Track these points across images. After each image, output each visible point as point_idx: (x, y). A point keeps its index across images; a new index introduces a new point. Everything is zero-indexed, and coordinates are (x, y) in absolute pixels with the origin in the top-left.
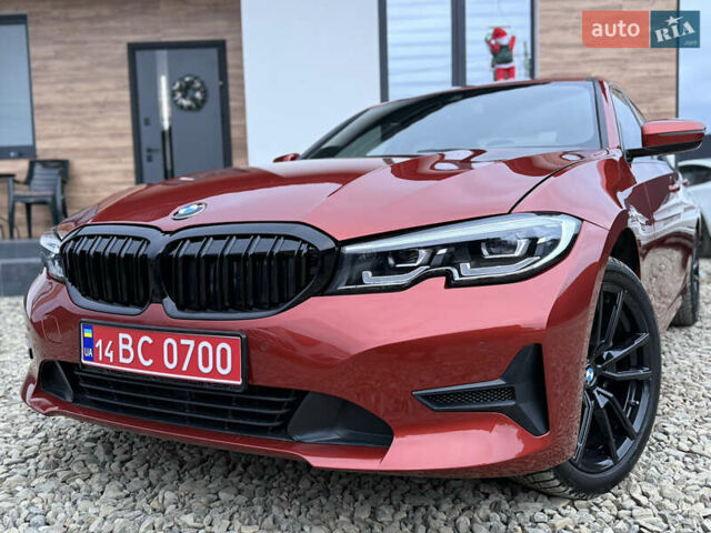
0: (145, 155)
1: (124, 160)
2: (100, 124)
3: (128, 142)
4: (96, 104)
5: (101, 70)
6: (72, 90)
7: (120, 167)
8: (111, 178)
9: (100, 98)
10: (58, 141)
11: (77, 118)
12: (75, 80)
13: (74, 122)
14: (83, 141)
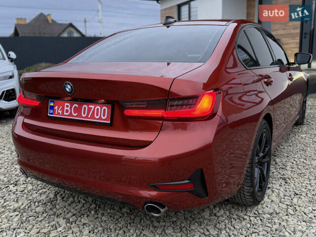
0: (304, 36)
1: (296, 38)
3: (298, 30)
7: (295, 41)
14: (285, 31)
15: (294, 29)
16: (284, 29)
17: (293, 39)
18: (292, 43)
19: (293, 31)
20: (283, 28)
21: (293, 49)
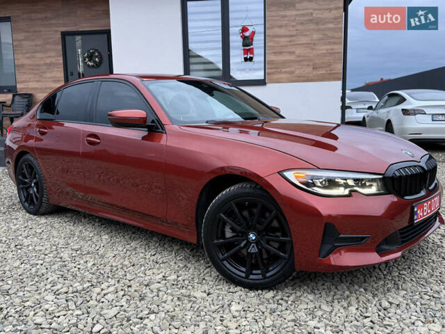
2: (48, 75)
4: (46, 64)
5: (48, 46)
6: (34, 57)
9: (48, 61)
10: (27, 84)
11: (36, 72)
12: (35, 52)
13: (35, 74)
14: (39, 83)
15: (54, 81)
16: (38, 81)
19: (53, 84)
20: (36, 79)
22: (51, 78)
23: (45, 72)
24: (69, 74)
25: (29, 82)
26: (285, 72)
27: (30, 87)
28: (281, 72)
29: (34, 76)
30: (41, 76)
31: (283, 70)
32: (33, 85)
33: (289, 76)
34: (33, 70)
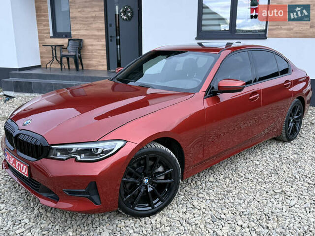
0: (110, 38)
1: (102, 40)
2: (94, 25)
3: (104, 33)
4: (92, 17)
5: (94, 3)
6: (83, 11)
7: (101, 43)
8: (98, 48)
9: (94, 15)
10: (79, 31)
11: (84, 23)
12: (85, 7)
14: (88, 32)
15: (98, 30)
16: (86, 30)
17: (98, 41)
18: (97, 45)
19: (97, 33)
20: (85, 28)
21: (99, 51)
22: (96, 27)
23: (91, 23)
24: (109, 25)
25: (80, 30)
26: (285, 29)
27: (80, 34)
28: (281, 29)
29: (83, 26)
30: (89, 26)
31: (283, 27)
32: (83, 32)
33: (288, 32)
34: (82, 21)
